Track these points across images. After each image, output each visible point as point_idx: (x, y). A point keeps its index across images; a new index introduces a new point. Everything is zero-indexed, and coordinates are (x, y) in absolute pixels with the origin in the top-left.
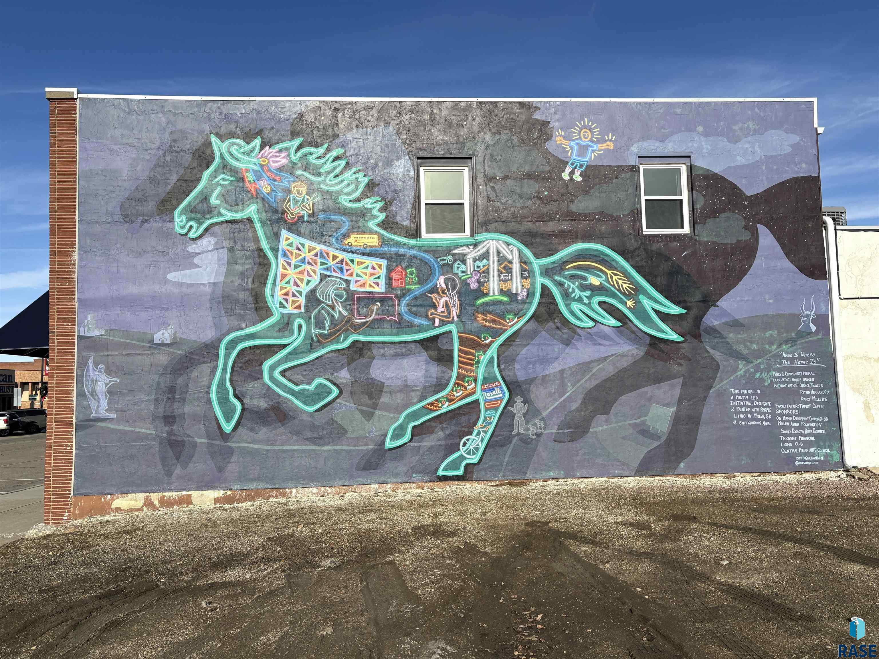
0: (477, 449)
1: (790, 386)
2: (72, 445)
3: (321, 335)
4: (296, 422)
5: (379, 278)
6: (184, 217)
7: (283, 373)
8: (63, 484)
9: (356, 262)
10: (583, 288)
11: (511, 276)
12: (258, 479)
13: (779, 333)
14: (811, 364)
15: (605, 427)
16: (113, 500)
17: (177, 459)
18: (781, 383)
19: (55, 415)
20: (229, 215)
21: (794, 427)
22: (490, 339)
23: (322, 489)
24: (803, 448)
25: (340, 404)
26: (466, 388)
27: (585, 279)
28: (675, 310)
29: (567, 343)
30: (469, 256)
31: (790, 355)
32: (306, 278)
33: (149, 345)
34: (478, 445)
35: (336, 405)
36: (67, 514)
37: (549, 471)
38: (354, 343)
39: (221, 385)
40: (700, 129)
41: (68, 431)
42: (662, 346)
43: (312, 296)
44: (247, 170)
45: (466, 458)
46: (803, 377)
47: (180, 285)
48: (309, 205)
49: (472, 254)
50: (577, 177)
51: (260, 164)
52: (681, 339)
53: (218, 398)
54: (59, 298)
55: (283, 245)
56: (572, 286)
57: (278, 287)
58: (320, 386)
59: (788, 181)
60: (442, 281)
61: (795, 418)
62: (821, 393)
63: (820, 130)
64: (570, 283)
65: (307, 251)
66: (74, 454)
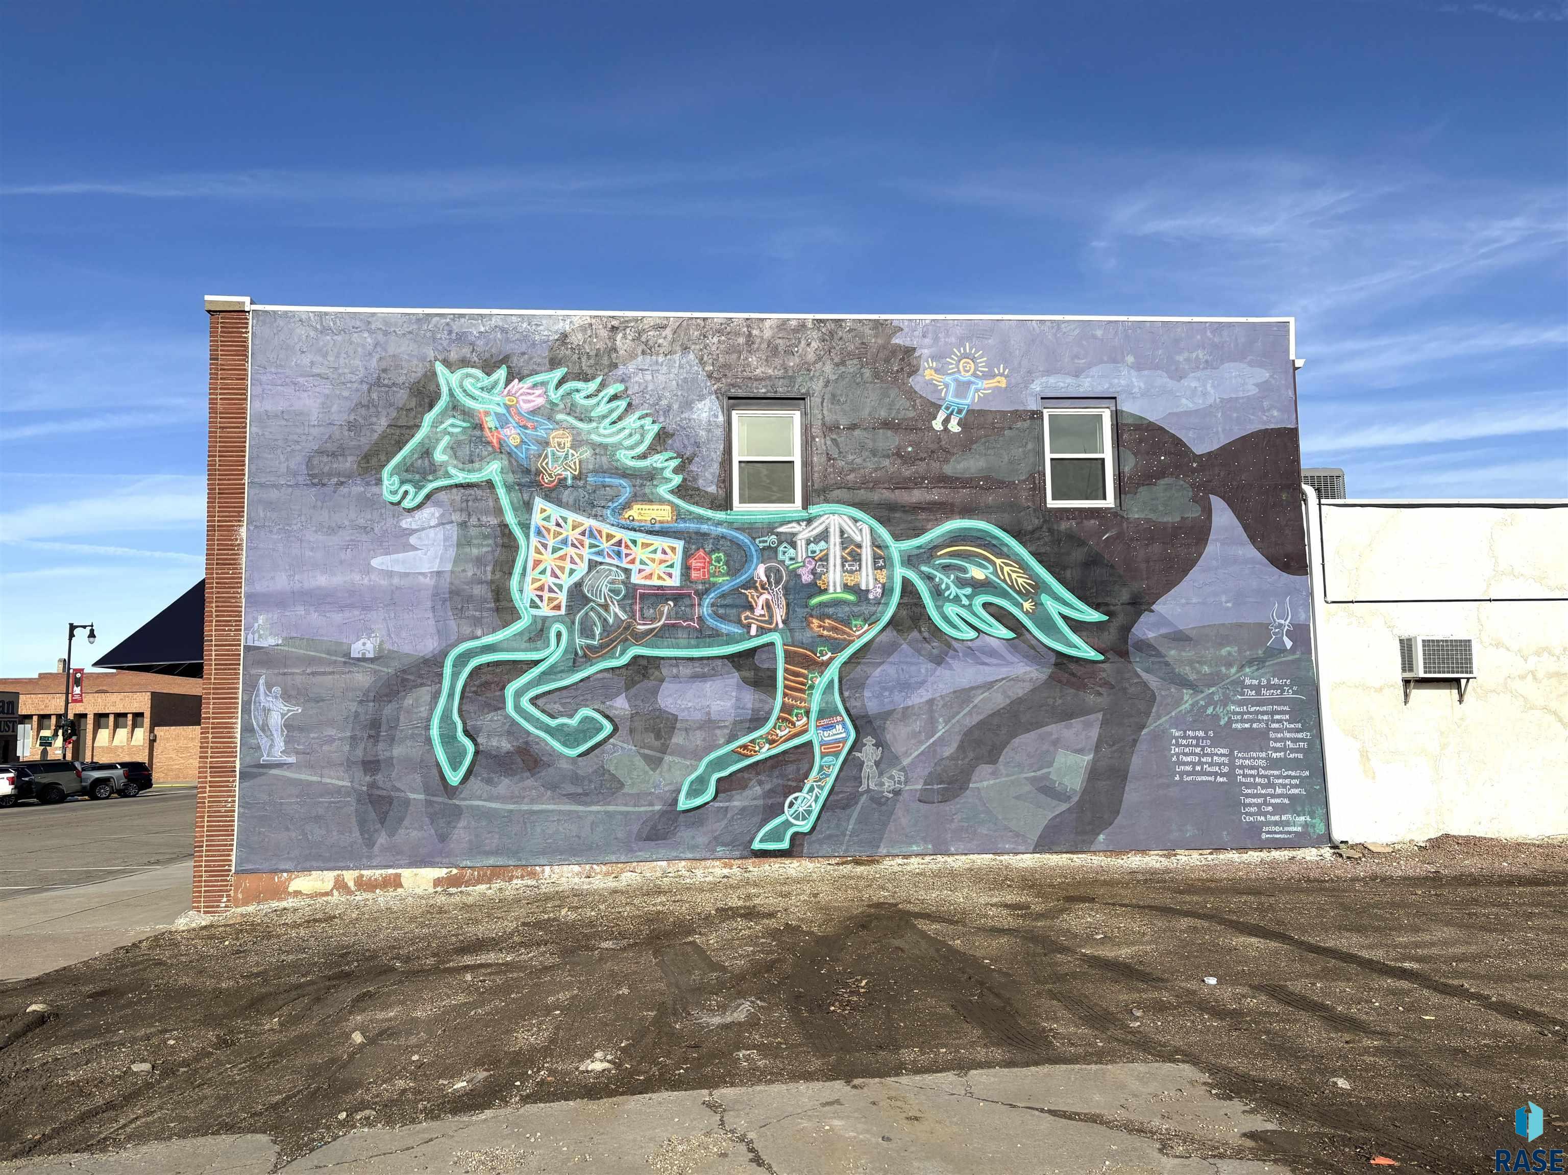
0: (809, 812)
1: (1255, 726)
2: (234, 801)
3: (589, 647)
4: (551, 770)
5: (672, 566)
6: (396, 479)
7: (533, 701)
8: (221, 856)
9: (639, 544)
10: (962, 583)
11: (860, 566)
12: (496, 853)
13: (1240, 651)
14: (1285, 695)
15: (992, 782)
16: (290, 879)
17: (382, 823)
18: (1243, 721)
19: (211, 757)
20: (460, 477)
21: (1260, 784)
22: (829, 654)
23: (588, 867)
24: (1272, 814)
25: (614, 745)
26: (794, 724)
27: (965, 570)
28: (1094, 616)
29: (939, 661)
30: (800, 536)
31: (1255, 682)
32: (568, 566)
33: (343, 659)
34: (810, 806)
35: (608, 747)
36: (225, 899)
37: (911, 844)
38: (636, 658)
39: (446, 717)
40: (1130, 359)
41: (228, 781)
42: (1073, 666)
43: (577, 595)
44: (487, 413)
45: (793, 825)
46: (1273, 713)
47: (390, 574)
48: (575, 463)
49: (804, 533)
50: (954, 427)
51: (505, 404)
52: (1102, 658)
53: (442, 736)
54: (218, 593)
55: (537, 519)
56: (946, 581)
57: (528, 579)
58: (586, 719)
59: (1252, 435)
60: (760, 572)
61: (1263, 772)
62: (1300, 736)
63: (1299, 363)
64: (942, 577)
65: (571, 528)
66: (236, 814)
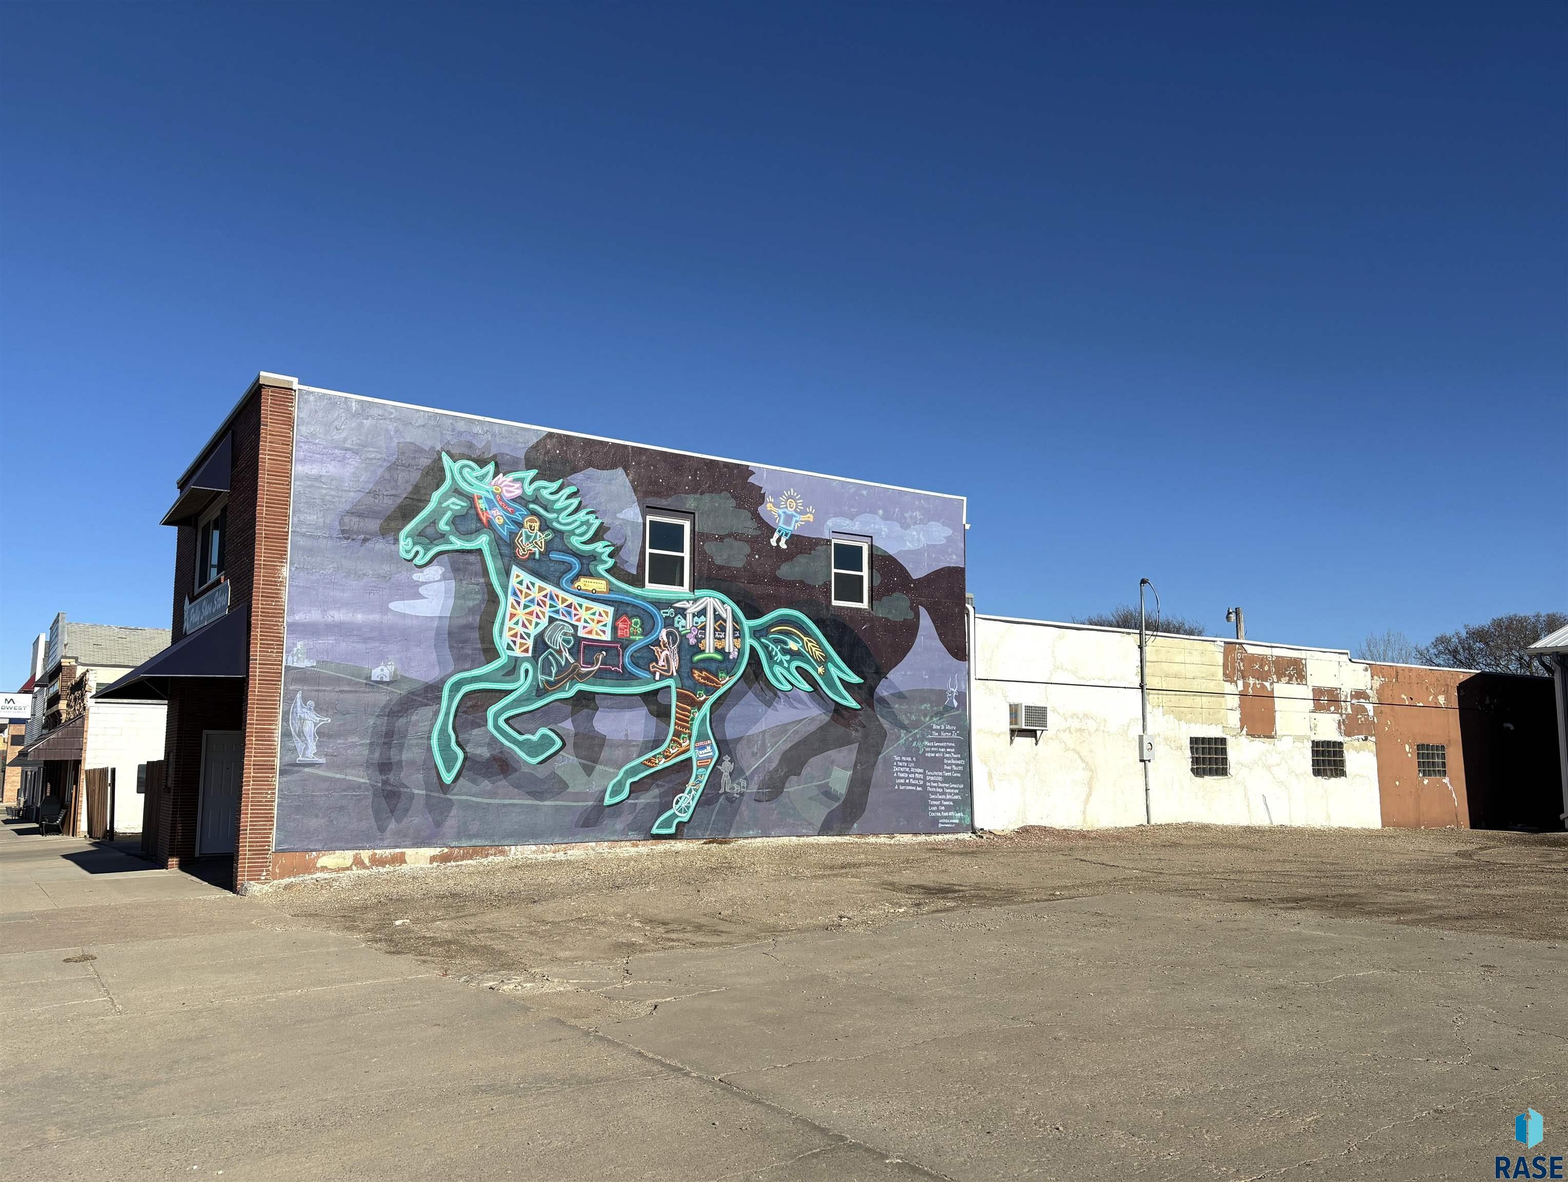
0: (688, 807)
1: (937, 755)
2: (274, 793)
3: (548, 682)
4: (517, 774)
5: (605, 625)
6: (410, 540)
7: (507, 721)
8: (262, 838)
9: (584, 608)
10: (785, 652)
11: (725, 635)
12: (476, 836)
13: (932, 707)
14: (953, 736)
15: (796, 788)
16: (318, 857)
17: (392, 812)
18: (931, 752)
19: (254, 756)
20: (458, 544)
21: (938, 792)
22: (705, 696)
23: (541, 846)
24: (945, 811)
25: (563, 756)
26: (681, 745)
27: (785, 643)
28: (855, 679)
29: (769, 704)
30: (688, 611)
31: (939, 727)
32: (535, 620)
33: (365, 681)
34: (689, 803)
35: (557, 757)
36: (264, 873)
37: (748, 830)
38: (580, 692)
39: (443, 731)
40: (881, 512)
41: (269, 777)
42: (844, 712)
43: (540, 640)
44: (480, 498)
45: (678, 816)
46: (946, 747)
47: (404, 616)
48: (541, 542)
49: (692, 609)
50: (783, 545)
51: (492, 492)
52: (859, 707)
53: (440, 745)
54: (263, 620)
55: (513, 581)
56: (775, 649)
57: (506, 628)
58: (544, 736)
59: (943, 569)
60: (664, 633)
61: (940, 785)
62: (959, 762)
63: (968, 527)
64: (774, 647)
65: (537, 591)
66: (276, 804)
